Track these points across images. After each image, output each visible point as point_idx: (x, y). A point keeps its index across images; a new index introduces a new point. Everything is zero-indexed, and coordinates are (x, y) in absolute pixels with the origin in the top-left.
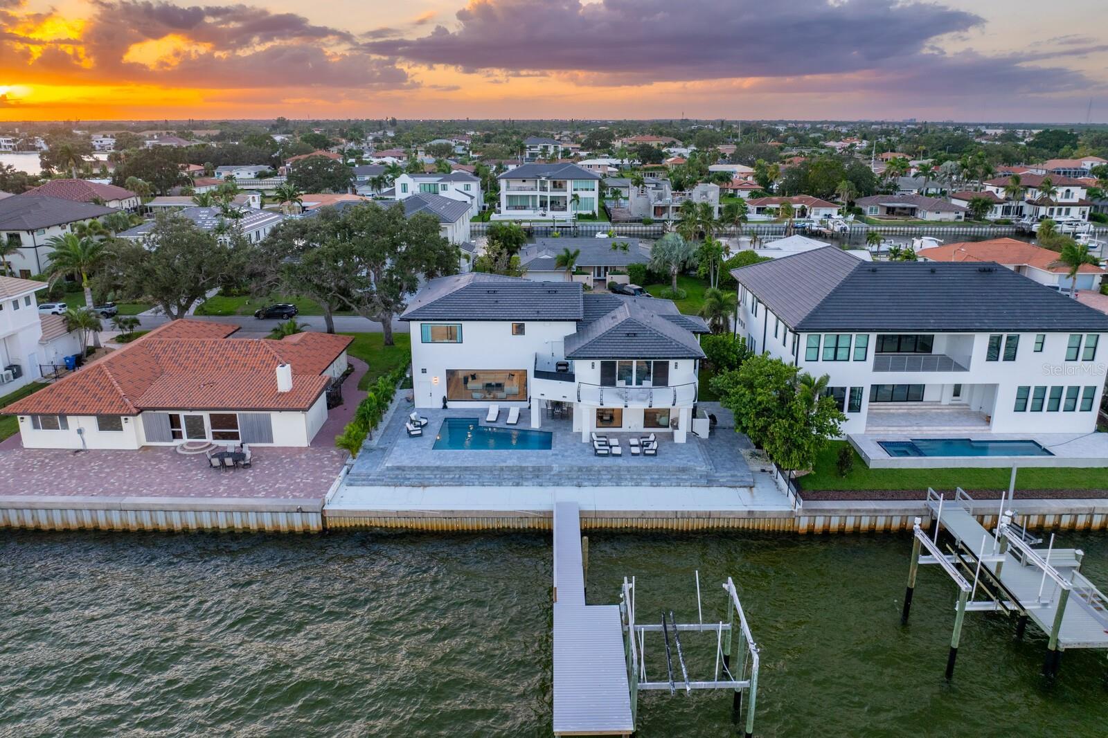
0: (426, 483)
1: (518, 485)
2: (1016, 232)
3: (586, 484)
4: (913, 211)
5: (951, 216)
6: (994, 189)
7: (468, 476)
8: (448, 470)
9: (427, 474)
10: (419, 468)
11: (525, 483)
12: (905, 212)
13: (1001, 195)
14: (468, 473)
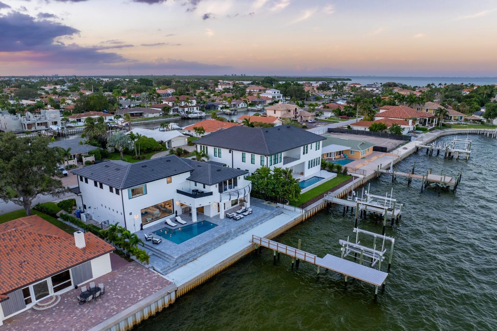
0: (195, 257)
1: (225, 242)
2: (182, 118)
3: (244, 232)
4: (141, 114)
5: (157, 115)
6: (167, 103)
7: (208, 247)
8: (199, 248)
9: (194, 253)
10: (189, 253)
11: (228, 240)
12: (138, 115)
13: (170, 104)
14: (207, 245)
